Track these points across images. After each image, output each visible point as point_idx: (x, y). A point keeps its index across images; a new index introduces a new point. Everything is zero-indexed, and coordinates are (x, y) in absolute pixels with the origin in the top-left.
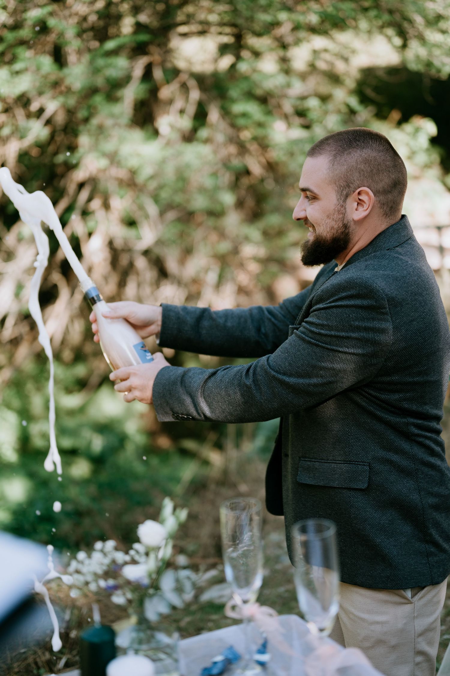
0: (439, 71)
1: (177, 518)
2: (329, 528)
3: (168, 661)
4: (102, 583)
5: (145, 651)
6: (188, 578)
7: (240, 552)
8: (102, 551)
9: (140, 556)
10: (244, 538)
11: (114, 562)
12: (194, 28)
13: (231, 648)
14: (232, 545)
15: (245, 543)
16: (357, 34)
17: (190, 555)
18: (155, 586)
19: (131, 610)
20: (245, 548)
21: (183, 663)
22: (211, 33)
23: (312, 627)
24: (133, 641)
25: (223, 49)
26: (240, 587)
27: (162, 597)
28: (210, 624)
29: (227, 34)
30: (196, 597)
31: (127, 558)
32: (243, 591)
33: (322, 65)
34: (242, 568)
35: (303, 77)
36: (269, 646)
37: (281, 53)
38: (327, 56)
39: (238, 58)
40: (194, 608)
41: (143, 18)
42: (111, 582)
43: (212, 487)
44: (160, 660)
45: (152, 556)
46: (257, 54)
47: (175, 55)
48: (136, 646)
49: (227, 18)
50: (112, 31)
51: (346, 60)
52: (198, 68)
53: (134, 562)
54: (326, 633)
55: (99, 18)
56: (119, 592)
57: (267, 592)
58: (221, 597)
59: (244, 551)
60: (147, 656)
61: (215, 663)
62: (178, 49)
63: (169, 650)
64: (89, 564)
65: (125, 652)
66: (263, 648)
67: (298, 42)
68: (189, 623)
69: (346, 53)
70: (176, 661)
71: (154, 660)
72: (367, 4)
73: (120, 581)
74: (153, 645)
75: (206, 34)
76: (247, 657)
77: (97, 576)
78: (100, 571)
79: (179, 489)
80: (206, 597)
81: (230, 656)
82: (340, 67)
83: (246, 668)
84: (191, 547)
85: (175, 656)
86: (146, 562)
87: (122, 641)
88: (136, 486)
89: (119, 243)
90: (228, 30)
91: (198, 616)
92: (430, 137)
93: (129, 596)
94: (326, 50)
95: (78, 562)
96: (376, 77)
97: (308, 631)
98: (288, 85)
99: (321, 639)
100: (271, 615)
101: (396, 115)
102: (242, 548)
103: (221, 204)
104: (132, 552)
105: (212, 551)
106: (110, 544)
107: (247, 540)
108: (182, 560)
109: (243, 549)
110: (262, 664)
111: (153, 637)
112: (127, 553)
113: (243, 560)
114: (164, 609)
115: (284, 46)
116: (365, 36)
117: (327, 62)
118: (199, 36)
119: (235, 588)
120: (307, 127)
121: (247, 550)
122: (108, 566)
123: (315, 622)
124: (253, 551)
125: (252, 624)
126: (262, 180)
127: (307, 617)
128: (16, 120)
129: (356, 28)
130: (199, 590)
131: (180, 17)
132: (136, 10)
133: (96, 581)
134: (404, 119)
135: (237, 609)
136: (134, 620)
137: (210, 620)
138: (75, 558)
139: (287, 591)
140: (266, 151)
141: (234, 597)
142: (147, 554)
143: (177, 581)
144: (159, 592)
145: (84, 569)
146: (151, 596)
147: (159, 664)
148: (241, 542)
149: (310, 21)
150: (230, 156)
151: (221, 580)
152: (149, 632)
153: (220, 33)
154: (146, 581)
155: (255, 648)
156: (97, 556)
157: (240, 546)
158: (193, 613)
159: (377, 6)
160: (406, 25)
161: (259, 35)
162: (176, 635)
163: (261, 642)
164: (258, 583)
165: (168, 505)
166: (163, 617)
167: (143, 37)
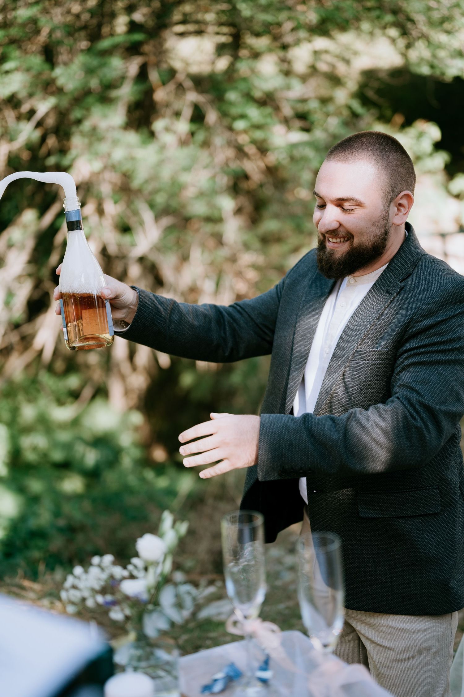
0: (443, 74)
1: (177, 532)
2: (333, 542)
3: (168, 679)
4: (100, 599)
5: (144, 668)
6: (189, 593)
7: (241, 567)
8: (99, 566)
9: (139, 571)
10: (244, 553)
11: (112, 577)
12: (190, 27)
13: (232, 665)
14: (233, 560)
15: (246, 558)
16: (359, 35)
17: (187, 572)
18: (155, 601)
19: (129, 626)
20: (246, 563)
21: (182, 681)
22: (208, 33)
23: (316, 643)
24: (131, 659)
25: (221, 49)
26: (242, 602)
27: (162, 613)
28: (208, 642)
29: (224, 34)
30: (194, 614)
31: (125, 573)
32: (245, 606)
33: (323, 67)
34: (244, 583)
35: (304, 79)
36: (271, 663)
37: (281, 54)
38: (328, 58)
39: (236, 58)
40: (191, 625)
41: (138, 17)
42: (109, 598)
43: (210, 501)
44: (160, 677)
45: (151, 570)
46: (256, 55)
47: (172, 55)
48: (135, 663)
49: (224, 18)
50: (105, 30)
51: (347, 62)
52: (194, 69)
53: (132, 577)
54: (330, 649)
55: (92, 17)
56: (117, 608)
57: (267, 609)
58: (219, 614)
59: (245, 566)
60: (147, 674)
61: (216, 680)
62: (174, 49)
63: (169, 668)
64: (86, 580)
65: (123, 669)
66: (266, 664)
67: (298, 42)
68: (186, 641)
69: (347, 55)
70: (176, 678)
71: (153, 678)
72: (369, 4)
73: (118, 597)
74: (152, 662)
75: (203, 34)
76: (249, 674)
77: (94, 592)
78: (97, 587)
79: (176, 503)
80: (204, 614)
81: (232, 674)
82: (341, 69)
83: (248, 684)
84: (189, 563)
85: (174, 673)
86: (145, 577)
87: (120, 658)
88: (131, 501)
89: (112, 250)
90: (225, 30)
91: (196, 634)
92: (434, 142)
93: (128, 612)
94: (326, 52)
95: (75, 577)
96: (378, 79)
97: (311, 647)
98: (288, 87)
99: (325, 655)
100: (273, 631)
101: (399, 119)
102: (243, 562)
103: (219, 210)
104: (130, 567)
105: (210, 567)
106: (108, 558)
107: (248, 555)
108: (179, 576)
109: (243, 564)
110: (264, 682)
111: (152, 654)
112: (125, 568)
113: (244, 576)
114: (163, 625)
115: (285, 47)
116: (368, 38)
117: (328, 64)
118: (196, 36)
119: (236, 604)
120: (307, 130)
121: (248, 565)
122: (106, 581)
123: (319, 638)
124: (253, 566)
125: (254, 640)
126: (261, 186)
127: (310, 633)
128: (6, 122)
129: (358, 28)
130: (198, 607)
131: (177, 16)
132: (130, 9)
133: (94, 597)
134: (408, 123)
135: (239, 625)
136: (132, 636)
137: (208, 638)
138: (71, 573)
139: (288, 608)
140: (265, 155)
141: (235, 612)
142: (146, 569)
143: (177, 596)
144: (159, 609)
145: (81, 585)
146: (151, 612)
147: (158, 682)
148: (241, 556)
149: (310, 21)
150: (228, 159)
151: (220, 596)
152: (148, 649)
153: (218, 33)
154: (145, 597)
155: (256, 664)
156: (94, 571)
157: (241, 560)
158: (191, 631)
159: (380, 7)
160: (409, 25)
161: (258, 35)
162: (176, 652)
163: (262, 658)
164: (260, 598)
165: (168, 518)
166: (163, 633)
167: (138, 37)
